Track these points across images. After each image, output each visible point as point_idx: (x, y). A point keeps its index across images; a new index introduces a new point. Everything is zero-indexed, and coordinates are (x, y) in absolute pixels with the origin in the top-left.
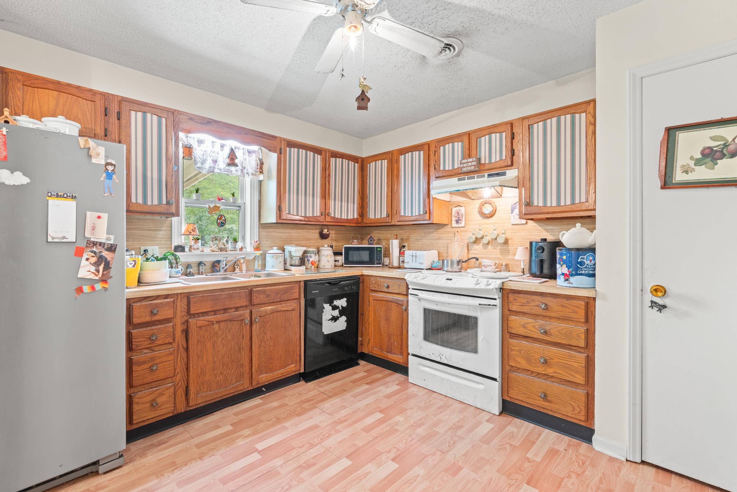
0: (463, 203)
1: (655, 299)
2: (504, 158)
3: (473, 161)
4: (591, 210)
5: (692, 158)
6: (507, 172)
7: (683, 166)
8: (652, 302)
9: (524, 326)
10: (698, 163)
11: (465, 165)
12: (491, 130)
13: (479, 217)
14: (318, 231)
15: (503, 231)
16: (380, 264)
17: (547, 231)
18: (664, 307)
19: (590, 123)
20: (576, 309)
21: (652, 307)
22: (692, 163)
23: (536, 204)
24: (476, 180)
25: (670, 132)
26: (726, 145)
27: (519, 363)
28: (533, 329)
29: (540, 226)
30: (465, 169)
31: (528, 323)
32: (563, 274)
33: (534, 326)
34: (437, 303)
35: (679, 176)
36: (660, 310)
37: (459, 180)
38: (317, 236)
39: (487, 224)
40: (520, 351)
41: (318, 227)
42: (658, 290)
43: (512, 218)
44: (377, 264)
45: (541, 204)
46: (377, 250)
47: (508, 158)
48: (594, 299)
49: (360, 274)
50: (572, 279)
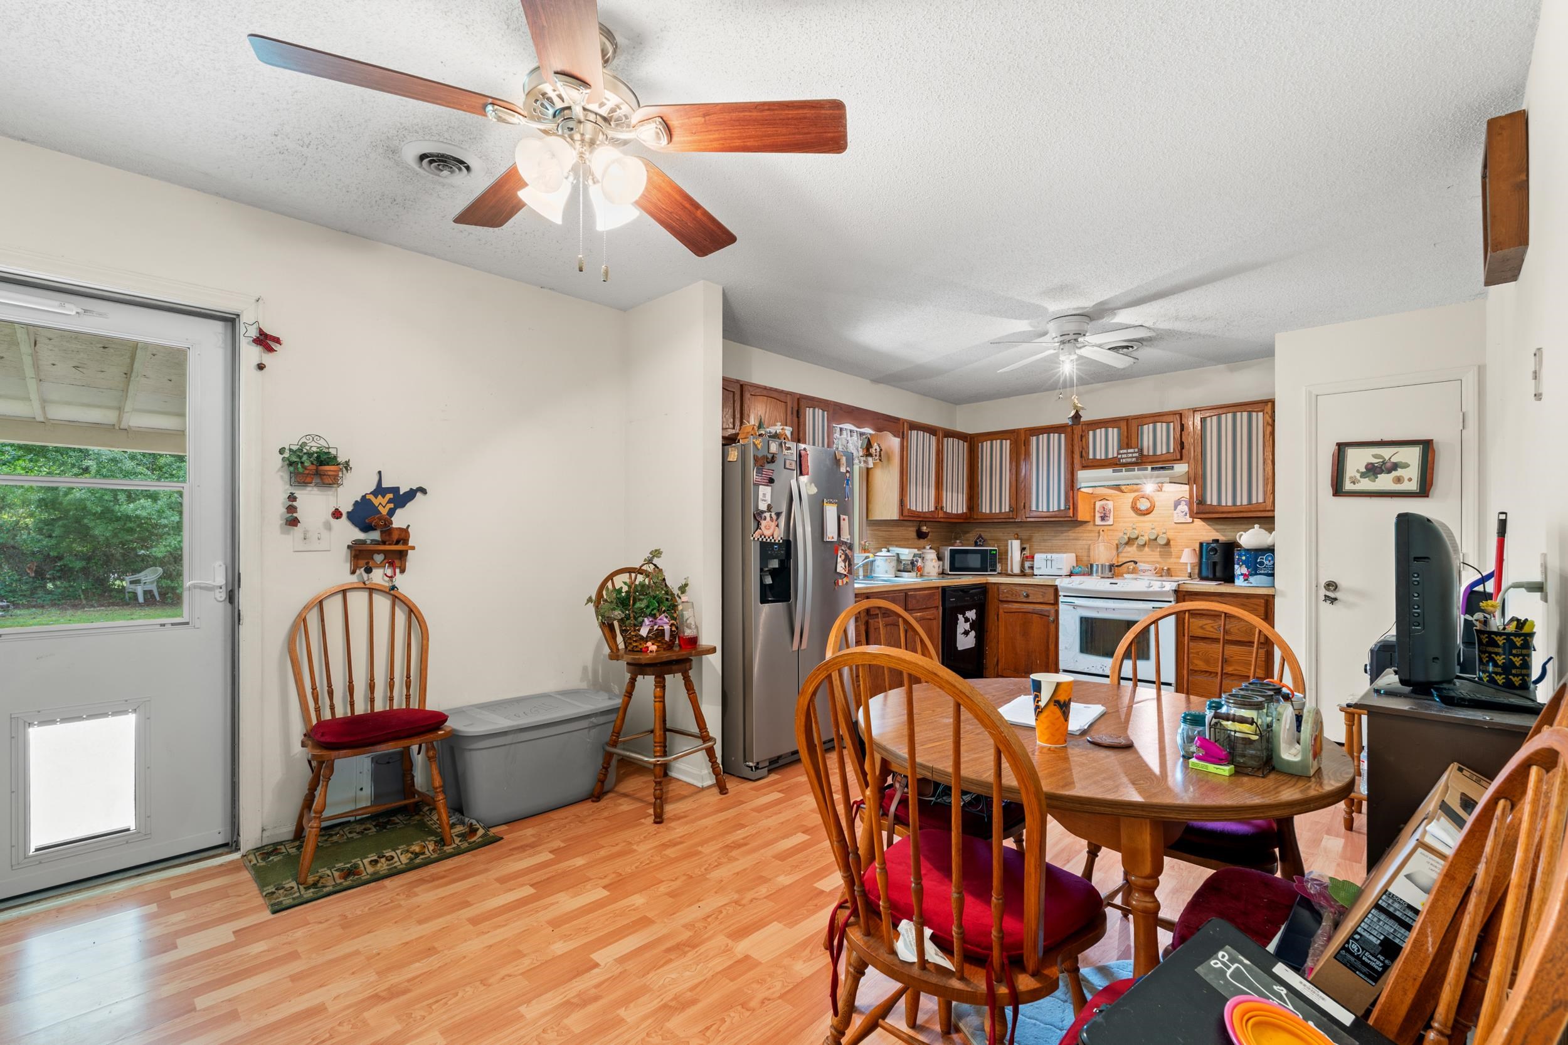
0: (1111, 496)
1: (1328, 594)
2: (1172, 451)
3: (1134, 453)
4: (1268, 511)
5: (1358, 471)
6: (1175, 466)
7: (1351, 478)
8: (1325, 596)
9: (1202, 627)
10: (1363, 475)
11: (1124, 456)
12: (1156, 418)
13: (1133, 514)
14: (914, 529)
15: (1164, 531)
16: (995, 571)
17: (1217, 530)
18: (1336, 599)
19: (1268, 423)
20: (1255, 607)
21: (1325, 600)
22: (1358, 476)
23: (1209, 502)
24: (1136, 472)
25: (1342, 447)
26: (1384, 463)
27: (1197, 665)
28: (1212, 630)
29: (1209, 525)
30: (1124, 461)
31: (1206, 624)
32: (1242, 574)
33: (1212, 627)
34: (1097, 609)
35: (1348, 486)
36: (1332, 603)
37: (1114, 471)
38: (914, 535)
39: (1144, 522)
40: (1197, 653)
41: (915, 524)
42: (1331, 586)
43: (1175, 515)
44: (991, 571)
45: (1215, 503)
46: (990, 554)
47: (1177, 451)
48: (1273, 596)
49: (985, 582)
50: (1251, 579)
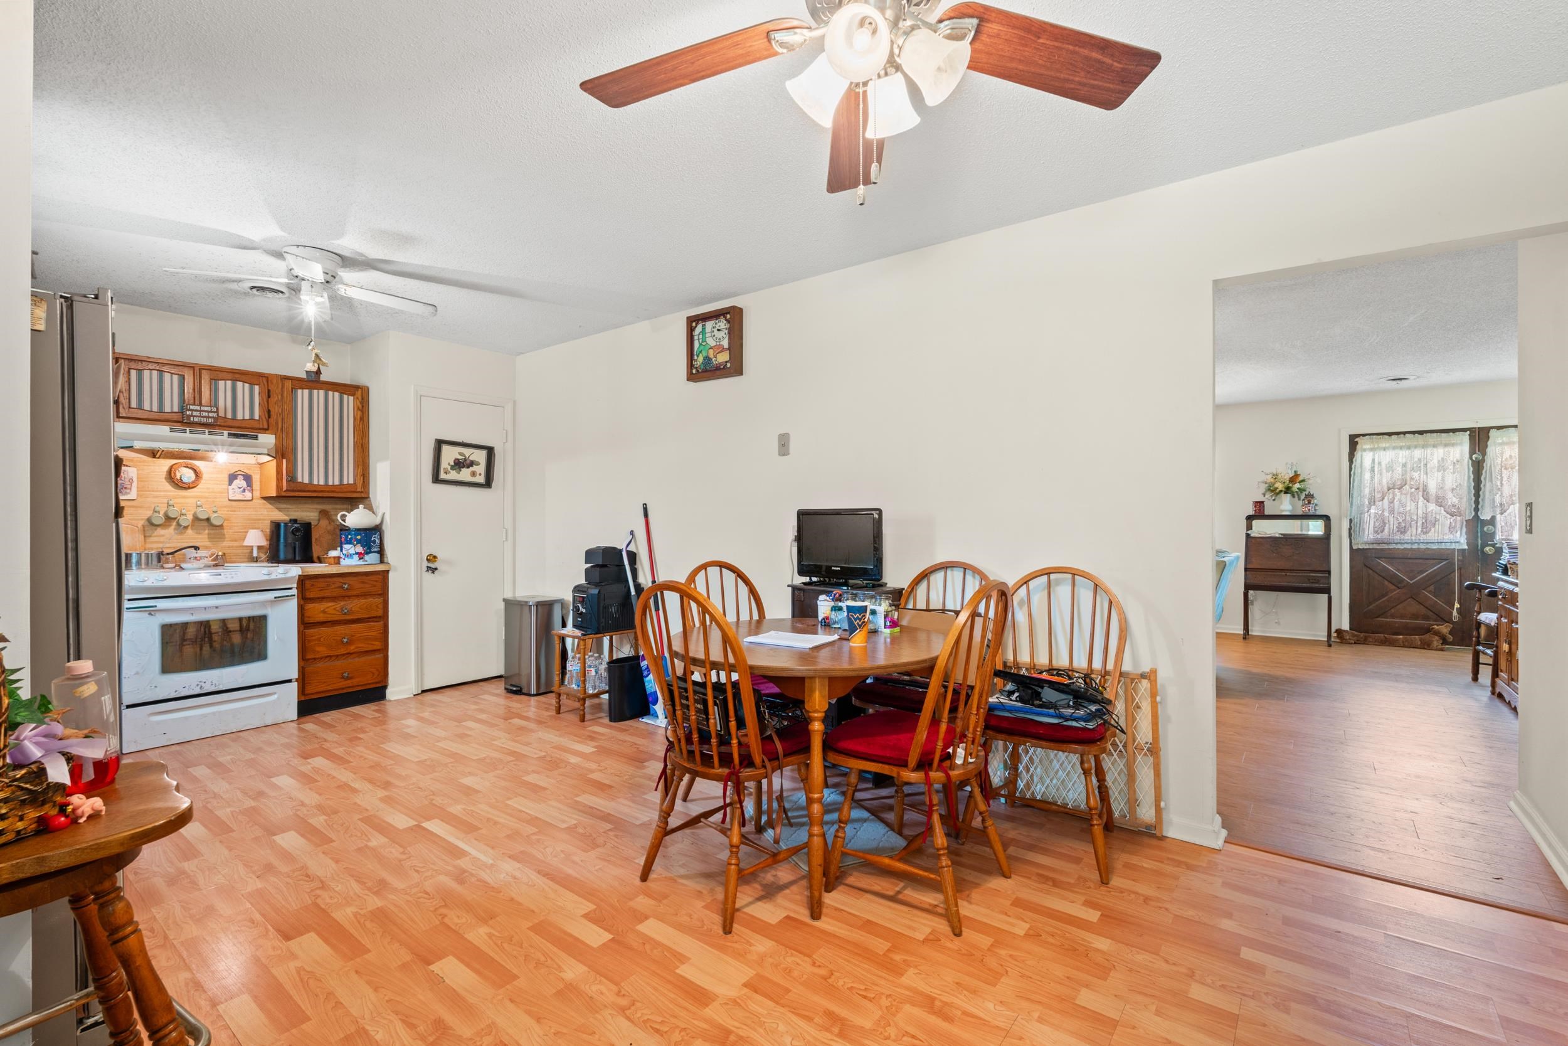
0: (132, 461)
1: (430, 565)
2: (257, 417)
3: (211, 412)
4: (359, 492)
5: (449, 464)
6: (260, 436)
7: (444, 469)
8: (428, 567)
9: (324, 612)
10: (453, 468)
11: (195, 413)
12: (237, 376)
13: (168, 487)
15: (215, 509)
17: (280, 509)
18: (436, 569)
19: (358, 408)
20: (375, 583)
21: (428, 571)
22: (449, 467)
23: (300, 480)
24: (206, 436)
25: (439, 443)
26: (465, 460)
27: (318, 652)
28: (334, 612)
29: (270, 504)
30: (196, 419)
31: (328, 607)
32: (357, 553)
33: (334, 609)
34: (191, 610)
35: (443, 476)
36: (433, 572)
37: (172, 430)
39: (184, 497)
40: (319, 639)
42: (432, 558)
43: (231, 492)
45: (306, 481)
47: (264, 419)
48: (388, 571)
50: (367, 557)
